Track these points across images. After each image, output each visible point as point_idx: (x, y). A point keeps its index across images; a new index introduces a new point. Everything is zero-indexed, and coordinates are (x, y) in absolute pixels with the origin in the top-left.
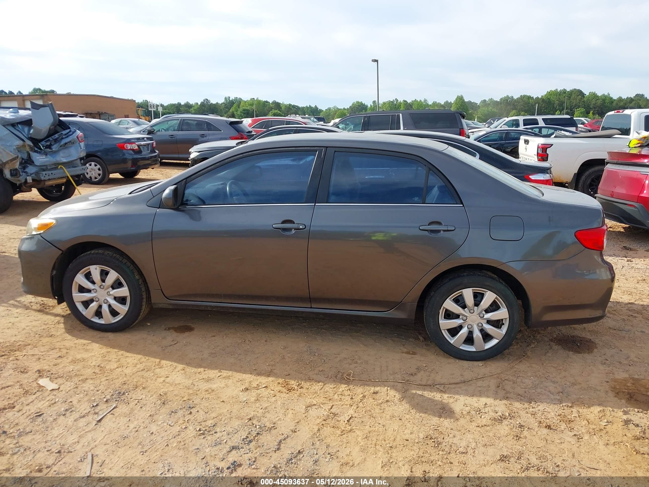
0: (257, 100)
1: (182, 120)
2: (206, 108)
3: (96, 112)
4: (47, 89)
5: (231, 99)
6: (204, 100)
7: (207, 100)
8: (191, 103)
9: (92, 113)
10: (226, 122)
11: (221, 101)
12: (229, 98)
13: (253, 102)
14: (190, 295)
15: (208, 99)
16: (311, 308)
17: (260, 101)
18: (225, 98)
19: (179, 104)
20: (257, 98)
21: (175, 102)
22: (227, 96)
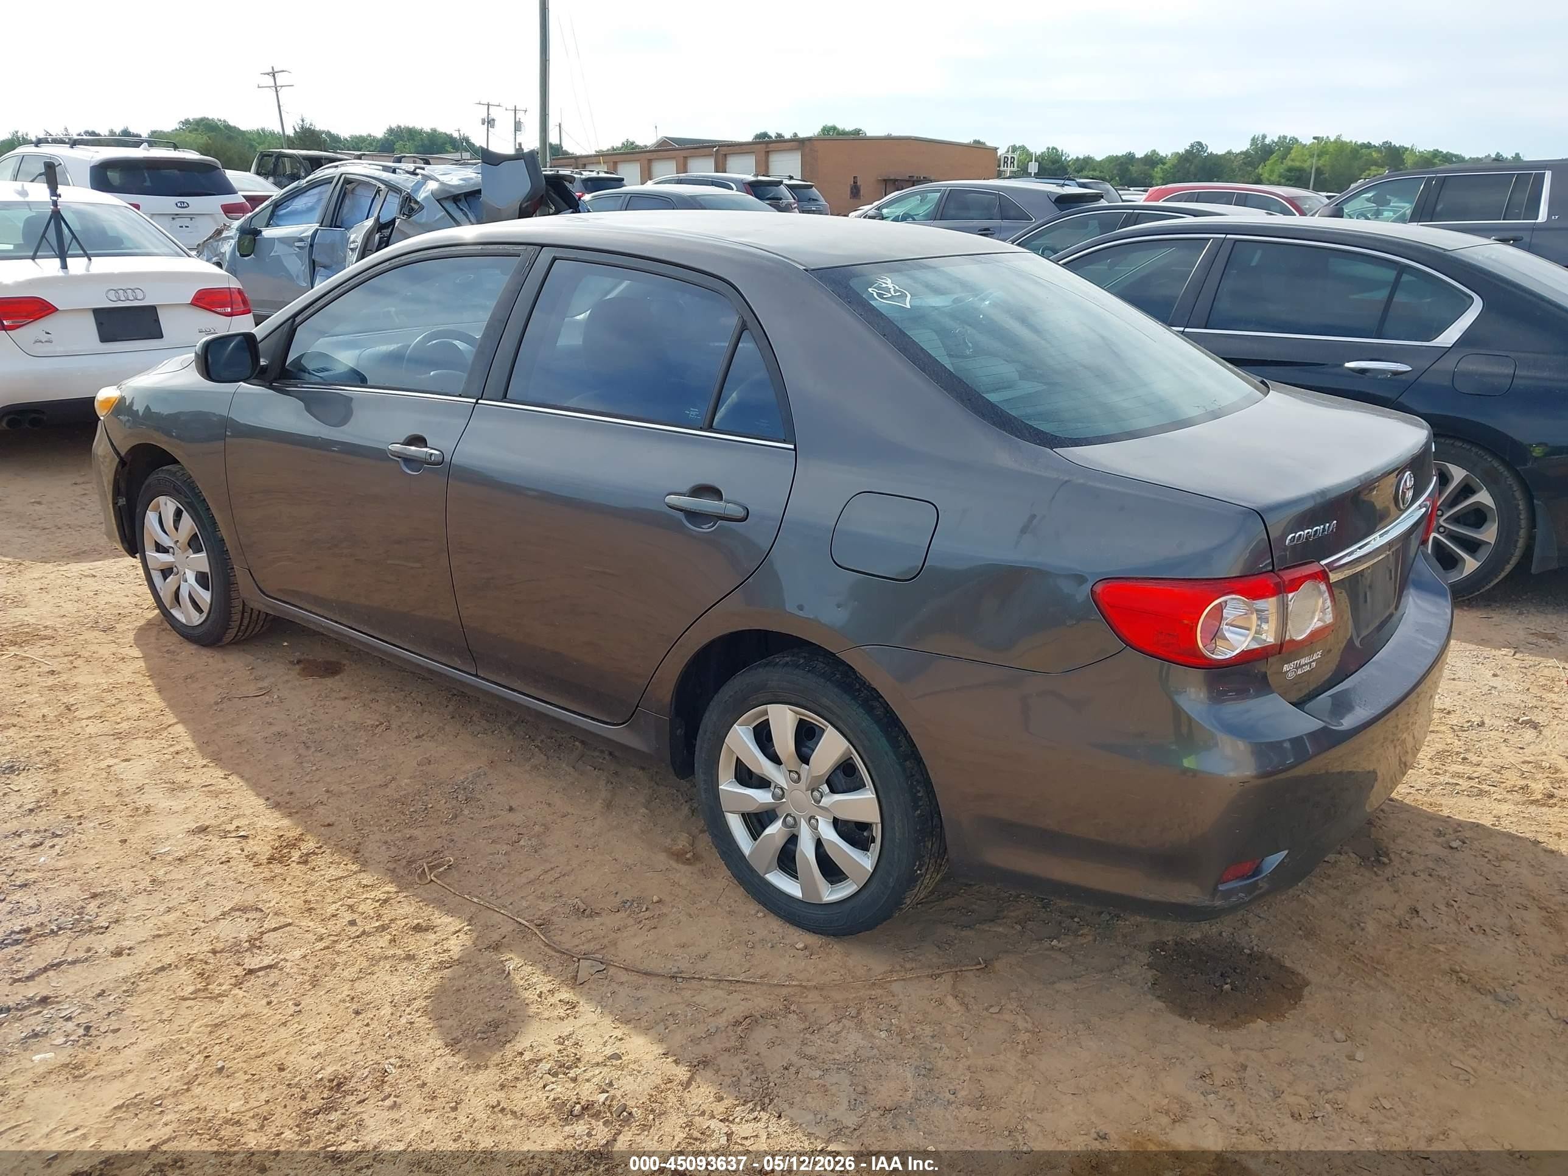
0: (1336, 141)
1: (947, 192)
2: (1193, 166)
3: (907, 178)
4: (849, 127)
5: (1267, 141)
6: (1192, 146)
7: (1200, 144)
8: (1162, 154)
9: (897, 180)
10: (1048, 195)
11: (1241, 146)
12: (1264, 137)
13: (1322, 147)
14: (295, 593)
15: (1204, 143)
16: (476, 676)
17: (1344, 144)
18: (1253, 139)
19: (1130, 158)
20: (1339, 137)
21: (1120, 151)
22: (1259, 133)
